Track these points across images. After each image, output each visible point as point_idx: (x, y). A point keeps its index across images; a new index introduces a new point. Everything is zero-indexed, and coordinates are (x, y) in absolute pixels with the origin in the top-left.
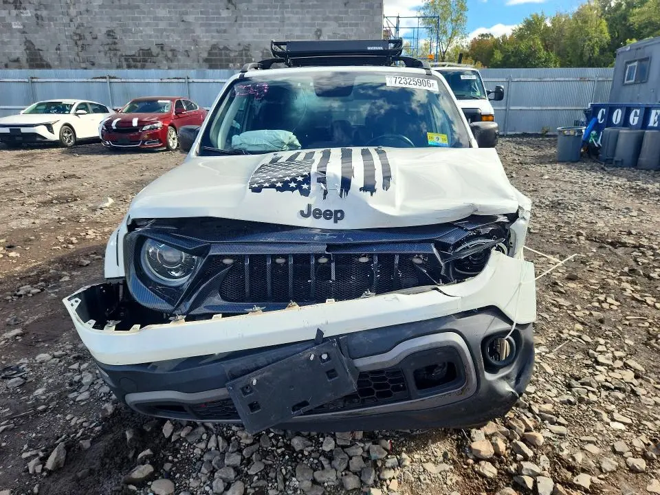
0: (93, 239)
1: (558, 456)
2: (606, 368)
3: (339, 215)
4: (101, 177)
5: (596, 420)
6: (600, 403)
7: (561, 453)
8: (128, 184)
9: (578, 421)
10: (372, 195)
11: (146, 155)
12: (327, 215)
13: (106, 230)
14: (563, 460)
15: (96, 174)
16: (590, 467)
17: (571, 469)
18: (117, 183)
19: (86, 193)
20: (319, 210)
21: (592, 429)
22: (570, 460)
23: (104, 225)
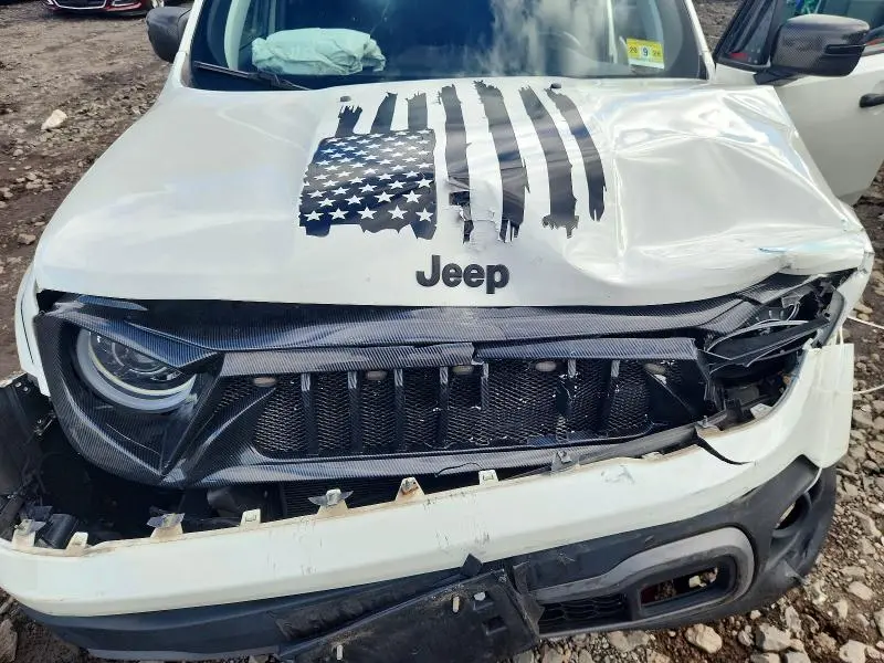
0: (39, 191)
1: (811, 606)
2: (864, 431)
3: (497, 277)
4: (44, 66)
5: (860, 532)
6: (863, 499)
7: (815, 602)
8: (89, 80)
9: (834, 535)
10: (569, 234)
11: (116, 24)
12: (474, 276)
13: (59, 171)
14: (819, 613)
15: (37, 62)
16: (861, 625)
17: (831, 630)
18: (71, 79)
19: (22, 98)
20: (456, 268)
21: (856, 552)
22: (830, 613)
23: (55, 163)
